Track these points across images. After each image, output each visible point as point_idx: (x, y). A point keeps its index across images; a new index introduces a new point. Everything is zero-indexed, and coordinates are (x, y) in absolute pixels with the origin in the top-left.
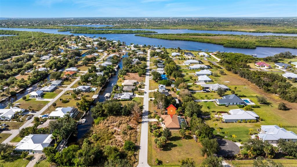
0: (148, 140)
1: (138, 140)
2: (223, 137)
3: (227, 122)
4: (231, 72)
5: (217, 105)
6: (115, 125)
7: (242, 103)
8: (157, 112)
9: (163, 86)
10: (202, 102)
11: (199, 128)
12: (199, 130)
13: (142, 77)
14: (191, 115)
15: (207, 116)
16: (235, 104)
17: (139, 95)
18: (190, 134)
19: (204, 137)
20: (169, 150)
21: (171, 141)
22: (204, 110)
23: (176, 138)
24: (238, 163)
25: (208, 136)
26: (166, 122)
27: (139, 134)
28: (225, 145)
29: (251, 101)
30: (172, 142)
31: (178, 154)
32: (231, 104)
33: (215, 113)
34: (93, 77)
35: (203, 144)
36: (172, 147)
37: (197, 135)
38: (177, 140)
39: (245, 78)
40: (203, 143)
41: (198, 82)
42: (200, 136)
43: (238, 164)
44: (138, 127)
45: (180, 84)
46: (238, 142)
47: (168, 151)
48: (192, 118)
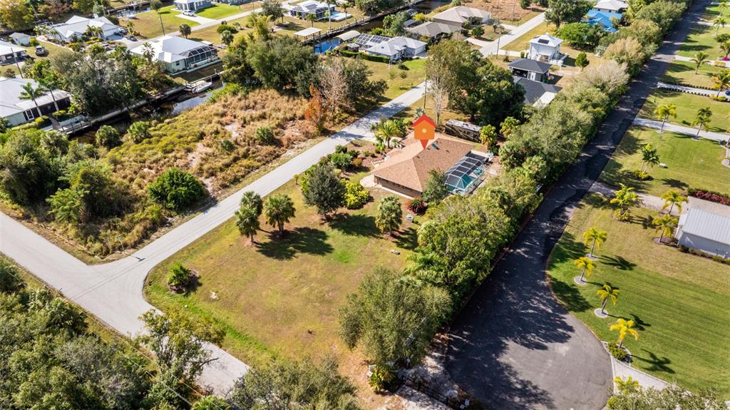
2: (584, 308)
3: (694, 247)
5: (726, 164)
9: (549, 39)
10: (666, 133)
14: (518, 159)
19: (428, 264)
21: (335, 226)
23: (365, 226)
27: (277, 164)
30: (332, 232)
31: (288, 286)
36: (304, 251)
38: (360, 233)
44: (303, 144)
46: (636, 366)
47: (272, 259)
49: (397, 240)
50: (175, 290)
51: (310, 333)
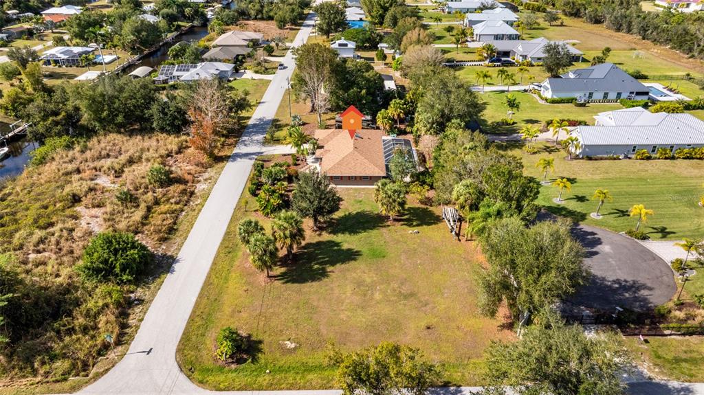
0: (229, 227)
1: (182, 228)
2: (583, 217)
3: (591, 154)
4: (580, 19)
5: (543, 102)
6: (105, 168)
7: (638, 94)
8: (304, 124)
9: (345, 42)
10: (486, 92)
11: (470, 173)
12: (468, 181)
13: (288, 30)
14: (440, 126)
15: (505, 134)
16: (612, 96)
17: (257, 72)
18: (428, 201)
19: (499, 214)
20: (313, 280)
21: (334, 232)
22: (493, 117)
23: (363, 222)
24: (684, 356)
25: (519, 208)
26: (328, 155)
27: (199, 201)
28: (596, 253)
29: (671, 90)
30: (338, 238)
31: (357, 299)
32: (598, 95)
33: (536, 127)
34: (112, 23)
35: (494, 251)
36: (333, 263)
37: (463, 207)
38: (365, 229)
39: (629, 31)
40: (492, 247)
41: (473, 41)
42: (477, 209)
43: (685, 361)
44: (206, 175)
45: (409, 34)
46: (655, 239)
47: (309, 284)
48: (441, 135)
49: (402, 223)
50: (233, 363)
51: (429, 328)
